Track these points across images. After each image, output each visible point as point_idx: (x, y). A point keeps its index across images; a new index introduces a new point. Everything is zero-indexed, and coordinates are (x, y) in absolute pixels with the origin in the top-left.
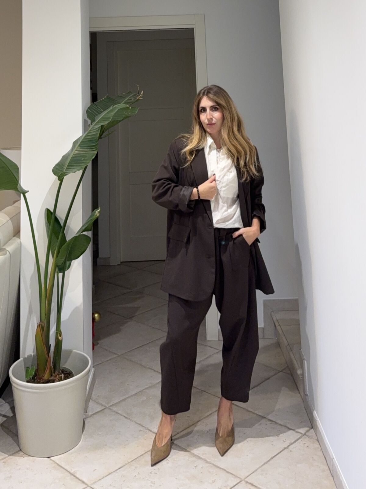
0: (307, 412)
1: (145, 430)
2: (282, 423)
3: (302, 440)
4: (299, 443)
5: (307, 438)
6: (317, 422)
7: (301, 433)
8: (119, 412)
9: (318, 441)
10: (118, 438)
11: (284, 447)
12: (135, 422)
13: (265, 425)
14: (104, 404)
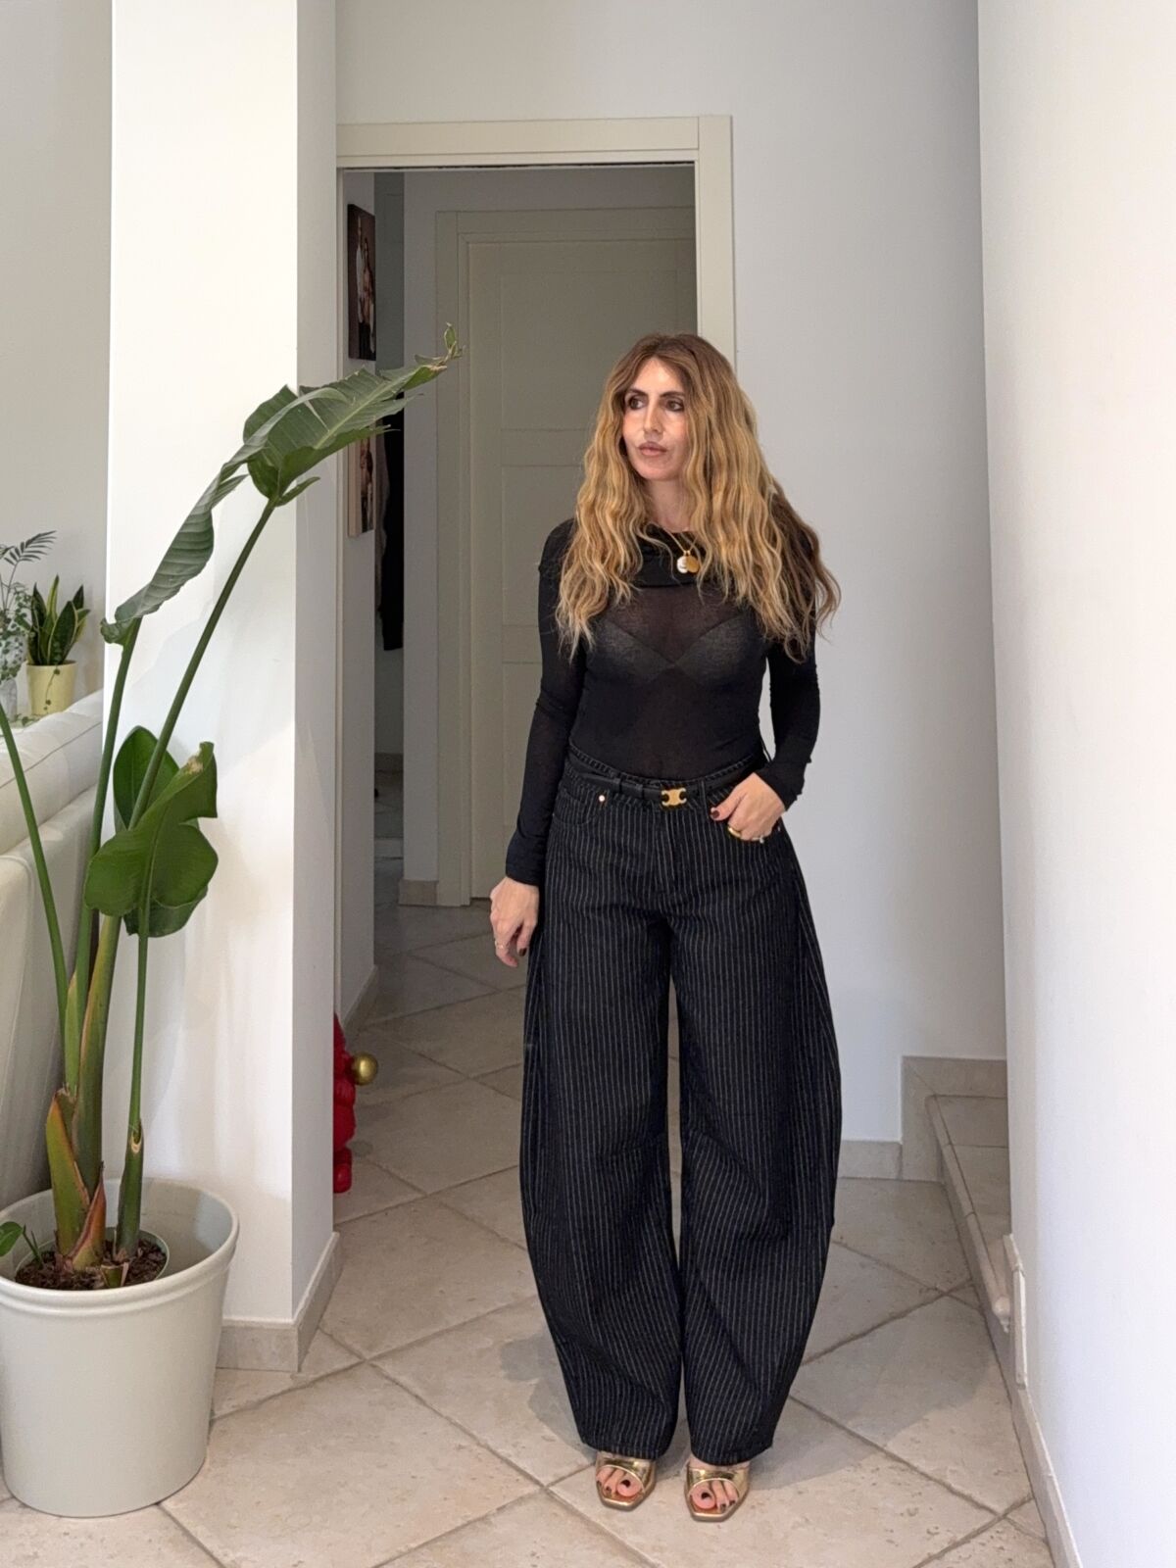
0: (1019, 1440)
1: (476, 1447)
2: (928, 1470)
3: (993, 1534)
4: (983, 1545)
5: (1013, 1529)
6: (1048, 1482)
7: (991, 1511)
8: (403, 1379)
9: (1046, 1542)
10: (386, 1465)
11: (929, 1551)
12: (447, 1418)
13: (873, 1471)
14: (357, 1347)
